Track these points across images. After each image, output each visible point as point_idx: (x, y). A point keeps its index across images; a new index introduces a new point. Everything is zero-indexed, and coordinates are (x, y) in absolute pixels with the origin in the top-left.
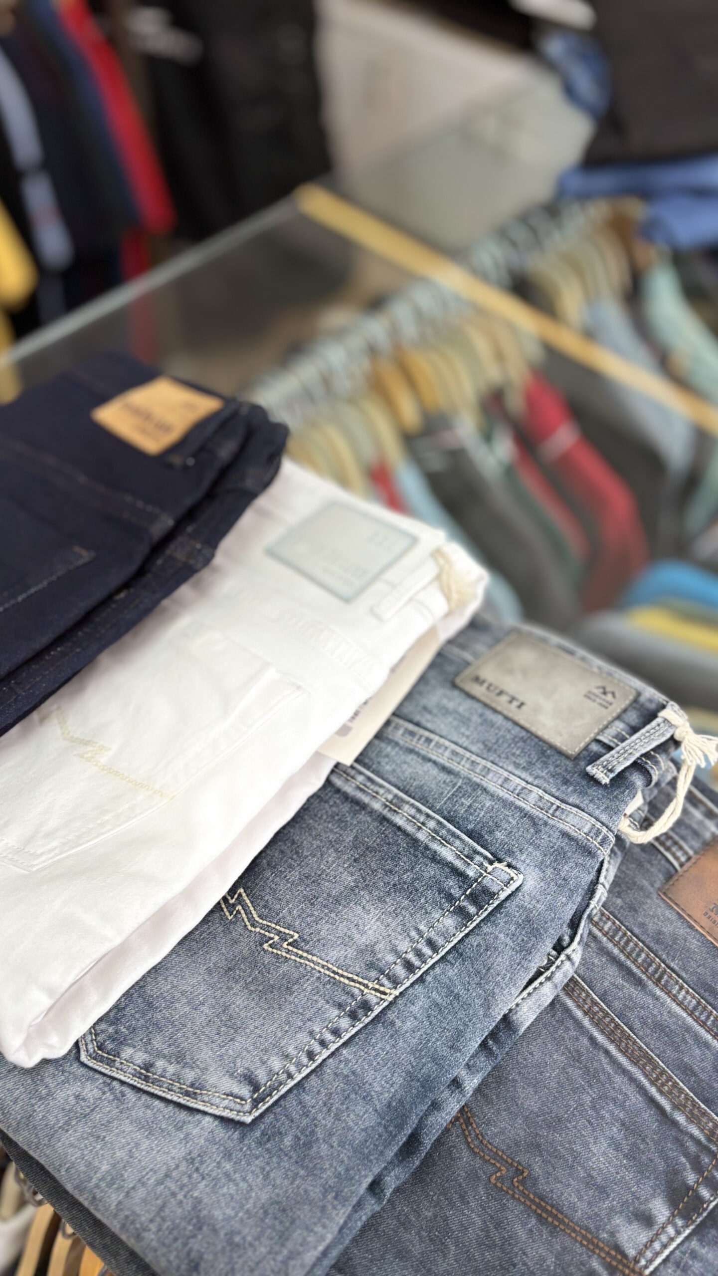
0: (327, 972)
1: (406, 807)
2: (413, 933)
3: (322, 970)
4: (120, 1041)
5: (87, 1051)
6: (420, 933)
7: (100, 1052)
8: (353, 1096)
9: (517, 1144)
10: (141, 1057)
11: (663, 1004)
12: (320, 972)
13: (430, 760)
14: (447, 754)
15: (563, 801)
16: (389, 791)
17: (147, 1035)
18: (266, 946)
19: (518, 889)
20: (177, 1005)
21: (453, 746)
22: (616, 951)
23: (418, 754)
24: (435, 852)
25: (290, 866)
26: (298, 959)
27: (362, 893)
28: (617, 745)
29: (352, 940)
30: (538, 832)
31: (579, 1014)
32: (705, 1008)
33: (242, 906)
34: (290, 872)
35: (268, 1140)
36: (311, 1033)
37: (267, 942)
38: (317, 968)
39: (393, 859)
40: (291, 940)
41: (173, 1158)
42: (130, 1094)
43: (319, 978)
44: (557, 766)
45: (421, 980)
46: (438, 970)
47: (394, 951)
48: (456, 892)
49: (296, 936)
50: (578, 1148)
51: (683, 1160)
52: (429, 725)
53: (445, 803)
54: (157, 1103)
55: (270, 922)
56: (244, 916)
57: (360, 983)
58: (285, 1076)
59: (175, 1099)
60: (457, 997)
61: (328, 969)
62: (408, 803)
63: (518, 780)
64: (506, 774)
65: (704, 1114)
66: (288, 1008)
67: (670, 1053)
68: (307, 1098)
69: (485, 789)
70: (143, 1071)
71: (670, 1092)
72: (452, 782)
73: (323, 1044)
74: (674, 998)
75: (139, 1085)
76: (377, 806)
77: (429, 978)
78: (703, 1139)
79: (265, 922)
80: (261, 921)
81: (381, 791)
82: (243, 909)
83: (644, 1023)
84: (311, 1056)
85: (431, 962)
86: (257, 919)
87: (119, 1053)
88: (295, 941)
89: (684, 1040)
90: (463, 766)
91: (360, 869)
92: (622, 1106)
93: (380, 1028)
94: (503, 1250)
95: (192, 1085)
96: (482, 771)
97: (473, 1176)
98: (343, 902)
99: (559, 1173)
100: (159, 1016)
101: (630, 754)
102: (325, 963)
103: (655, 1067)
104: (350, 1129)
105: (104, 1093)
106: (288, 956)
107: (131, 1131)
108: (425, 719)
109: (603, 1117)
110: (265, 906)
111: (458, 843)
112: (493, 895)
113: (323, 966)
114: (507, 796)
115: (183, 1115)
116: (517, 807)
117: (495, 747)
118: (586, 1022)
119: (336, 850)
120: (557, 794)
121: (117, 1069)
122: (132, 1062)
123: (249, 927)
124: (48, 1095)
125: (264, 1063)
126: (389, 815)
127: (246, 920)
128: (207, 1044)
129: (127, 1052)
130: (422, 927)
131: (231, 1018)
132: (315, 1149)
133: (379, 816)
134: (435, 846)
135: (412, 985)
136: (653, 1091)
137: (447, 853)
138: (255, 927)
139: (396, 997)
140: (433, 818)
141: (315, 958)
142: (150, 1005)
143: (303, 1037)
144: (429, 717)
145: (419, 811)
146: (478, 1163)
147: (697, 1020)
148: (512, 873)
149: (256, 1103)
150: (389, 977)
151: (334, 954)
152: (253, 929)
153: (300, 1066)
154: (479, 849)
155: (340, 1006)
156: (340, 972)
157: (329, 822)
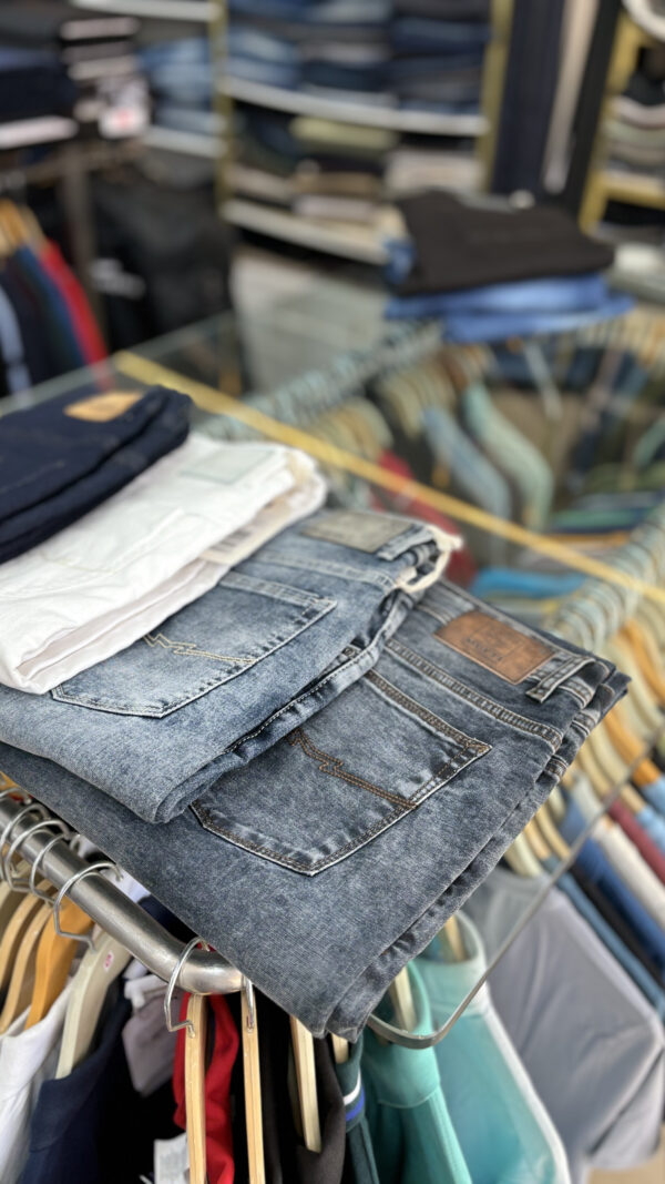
0: (214, 658)
1: (267, 586)
2: (269, 636)
3: (211, 657)
4: (78, 690)
5: (58, 695)
6: (273, 635)
8: (227, 703)
9: (336, 751)
10: (92, 696)
11: (433, 685)
13: (283, 566)
15: (364, 570)
17: (96, 689)
18: (175, 652)
19: (334, 609)
20: (116, 678)
26: (196, 654)
27: (238, 625)
30: (347, 584)
31: (378, 691)
32: (459, 685)
33: (161, 640)
34: (192, 621)
35: (173, 723)
36: (203, 681)
38: (208, 657)
39: (258, 608)
40: (192, 648)
41: (112, 732)
42: (84, 710)
43: (208, 660)
45: (272, 654)
46: (283, 649)
47: (258, 645)
48: (296, 615)
49: (195, 646)
50: (374, 749)
51: (442, 752)
54: (103, 713)
55: (178, 642)
56: (162, 643)
57: (235, 660)
58: (185, 698)
59: (114, 711)
60: (295, 660)
63: (337, 566)
64: (330, 565)
65: (457, 733)
66: (188, 674)
67: (437, 708)
68: (198, 706)
69: (317, 572)
70: (94, 701)
71: (436, 724)
72: (297, 572)
73: (210, 684)
74: (440, 682)
75: (91, 707)
76: (249, 589)
77: (278, 653)
78: (455, 743)
79: (175, 642)
81: (250, 582)
83: (420, 694)
84: (202, 689)
85: (279, 646)
86: (170, 642)
87: (77, 695)
89: (445, 701)
92: (405, 730)
95: (124, 705)
96: (315, 565)
97: (308, 767)
98: (226, 630)
99: (363, 762)
100: (104, 682)
101: (404, 546)
102: (213, 655)
103: (426, 713)
104: (225, 715)
105: (68, 709)
106: (189, 654)
107: (86, 723)
108: (278, 549)
109: (391, 736)
110: (174, 638)
111: (298, 594)
112: (318, 613)
114: (330, 573)
115: (119, 717)
116: (335, 577)
117: (325, 554)
118: (383, 695)
119: (222, 610)
120: (360, 568)
122: (86, 698)
123: (165, 647)
125: (172, 695)
126: (256, 591)
129: (83, 695)
130: (275, 633)
132: (202, 724)
135: (267, 656)
136: (425, 724)
137: (291, 600)
138: (169, 646)
139: (256, 663)
140: (284, 587)
141: (206, 653)
143: (197, 683)
144: (282, 548)
145: (275, 586)
146: (310, 760)
148: (330, 601)
149: (166, 709)
150: (253, 655)
151: (219, 650)
153: (195, 694)
154: (311, 594)
155: (222, 669)
156: (222, 656)
157: (217, 600)
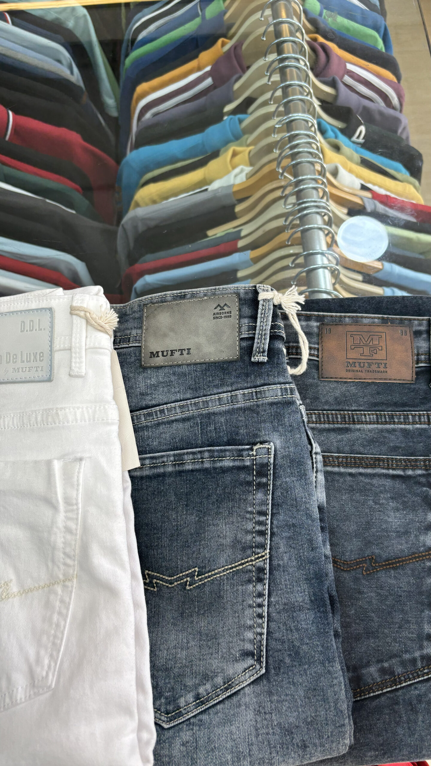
0: (228, 572)
1: (186, 457)
2: (248, 516)
3: (225, 573)
4: (173, 700)
5: (164, 721)
6: (251, 513)
7: (170, 715)
8: (295, 614)
9: (361, 549)
10: (190, 697)
11: (364, 430)
12: (225, 575)
13: (173, 421)
14: (178, 411)
15: (255, 387)
16: (168, 456)
17: (181, 684)
18: (188, 588)
19: (275, 451)
20: (179, 656)
21: (177, 404)
22: (327, 426)
23: (164, 423)
24: (221, 467)
25: (158, 538)
26: (209, 579)
27: (206, 518)
28: (254, 334)
29: (223, 545)
30: (258, 413)
31: (336, 469)
32: (381, 415)
33: (155, 579)
34: (161, 541)
35: (279, 669)
36: (250, 606)
37: (186, 585)
38: (222, 574)
39: (204, 488)
40: (196, 573)
41: (251, 720)
42: (204, 717)
43: (227, 578)
44: (236, 370)
45: (272, 534)
46: (275, 522)
47: (248, 532)
48: (249, 478)
49: (197, 569)
50: (384, 526)
51: (425, 489)
52: (154, 402)
53: (202, 437)
54: (218, 707)
55: (177, 575)
56: (161, 582)
57: (247, 562)
58: (259, 637)
59: (224, 697)
60: (294, 525)
61: (227, 570)
62: (184, 454)
63: (225, 395)
64: (216, 396)
65: (416, 460)
66: (228, 606)
67: (384, 449)
68: (277, 635)
69: (214, 413)
70: (198, 701)
71: (397, 465)
72: (194, 423)
73: (260, 606)
74: (366, 423)
75: (203, 709)
76: (170, 469)
77: (275, 530)
78: (424, 472)
79: (175, 577)
80: (173, 578)
81: (165, 459)
82: (157, 579)
83: (364, 446)
84: (260, 616)
85: (269, 522)
86: (170, 579)
87: (179, 706)
88: (198, 572)
89: (385, 437)
90: (192, 410)
91: (193, 508)
92: (386, 491)
93: (276, 573)
94: (391, 595)
95: (225, 683)
96: (204, 405)
97: (356, 580)
98: (201, 531)
99: (386, 543)
100: (176, 670)
101: (265, 334)
102: (223, 568)
103: (383, 460)
104: (307, 629)
105: (192, 729)
106: (203, 582)
107: (222, 731)
108: (148, 400)
109: (383, 504)
110: (167, 570)
111: (228, 453)
112: (267, 465)
113: (224, 571)
114: (227, 407)
115: (235, 699)
116: (237, 410)
117: (197, 385)
118: (342, 470)
119: (173, 510)
120: (249, 385)
121: (186, 713)
122: (189, 704)
123: (170, 586)
124: (170, 759)
125: (244, 640)
126: (181, 468)
127: (164, 584)
128: (210, 658)
129: (182, 702)
130: (250, 509)
131: (207, 635)
132: (301, 652)
133: (176, 473)
134: (219, 465)
135: (271, 540)
136: (391, 472)
137: (227, 463)
138: (173, 583)
139: (270, 553)
140: (204, 451)
141: (216, 571)
142: (167, 670)
143: (248, 612)
144: (149, 398)
145: (193, 453)
146: (353, 573)
147: (382, 423)
148: (266, 446)
149: (259, 661)
150: (257, 547)
151: (222, 560)
152: (173, 585)
153: (261, 626)
154: (240, 447)
155: (250, 581)
156: (233, 565)
157: (154, 498)
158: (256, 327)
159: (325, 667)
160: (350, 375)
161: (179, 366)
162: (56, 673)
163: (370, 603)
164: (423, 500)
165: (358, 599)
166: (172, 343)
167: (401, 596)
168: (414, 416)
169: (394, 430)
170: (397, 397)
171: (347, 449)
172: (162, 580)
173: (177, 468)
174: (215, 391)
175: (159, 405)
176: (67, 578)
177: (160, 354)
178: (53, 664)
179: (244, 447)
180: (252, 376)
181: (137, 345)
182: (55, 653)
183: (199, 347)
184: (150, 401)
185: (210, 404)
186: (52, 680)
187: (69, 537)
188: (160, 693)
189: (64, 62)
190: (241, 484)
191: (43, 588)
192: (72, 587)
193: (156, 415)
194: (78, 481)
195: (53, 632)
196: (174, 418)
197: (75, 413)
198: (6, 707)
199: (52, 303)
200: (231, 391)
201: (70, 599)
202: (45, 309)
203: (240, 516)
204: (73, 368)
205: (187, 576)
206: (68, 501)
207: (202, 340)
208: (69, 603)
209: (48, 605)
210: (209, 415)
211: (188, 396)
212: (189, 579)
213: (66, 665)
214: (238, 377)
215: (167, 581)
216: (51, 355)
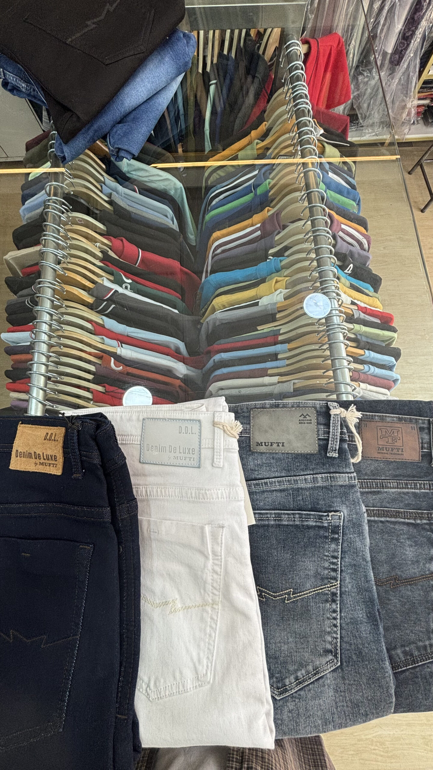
0: (312, 593)
1: (283, 516)
2: (325, 558)
4: (281, 680)
6: (327, 556)
7: (280, 690)
8: (358, 626)
9: (389, 572)
12: (310, 596)
13: (273, 491)
14: (277, 484)
15: (330, 473)
16: (271, 514)
18: (286, 602)
20: (283, 648)
21: (276, 479)
22: (367, 490)
23: (266, 491)
24: (307, 525)
25: (265, 567)
28: (329, 437)
29: (309, 575)
30: (332, 491)
32: (400, 483)
33: (265, 593)
35: (349, 662)
36: (328, 618)
37: (285, 600)
38: (308, 595)
39: (295, 537)
40: (292, 593)
41: (332, 696)
42: (302, 693)
43: (312, 598)
44: (316, 460)
45: (341, 571)
46: (343, 563)
47: (325, 568)
48: (327, 534)
49: (292, 590)
50: (403, 557)
51: (429, 533)
52: (260, 476)
56: (268, 596)
57: (325, 588)
58: (335, 641)
59: (314, 679)
60: (355, 565)
62: (282, 514)
65: (422, 513)
66: (314, 616)
67: (401, 505)
68: (346, 639)
69: (302, 488)
71: (410, 516)
72: (288, 494)
73: (335, 619)
75: (301, 687)
76: (272, 523)
77: (343, 568)
78: (428, 522)
80: (276, 594)
81: (269, 516)
84: (335, 626)
85: (339, 563)
86: (274, 594)
89: (402, 497)
92: (404, 534)
93: (344, 596)
95: (314, 670)
97: (387, 591)
98: (294, 565)
99: (405, 568)
101: (336, 439)
102: (310, 591)
103: (401, 512)
104: (367, 637)
105: (295, 701)
108: (255, 475)
109: (402, 542)
110: (272, 588)
111: (312, 517)
112: (338, 526)
113: (310, 593)
114: (311, 485)
115: (321, 681)
116: (317, 487)
118: (376, 519)
119: (274, 549)
120: (325, 472)
121: (290, 690)
125: (325, 641)
126: (279, 523)
127: (270, 597)
129: (287, 682)
130: (326, 554)
132: (364, 653)
134: (306, 523)
135: (341, 575)
136: (407, 520)
137: (312, 523)
139: (340, 583)
140: (296, 513)
141: (305, 593)
142: (275, 658)
143: (327, 622)
144: (256, 473)
145: (288, 514)
147: (400, 488)
148: (338, 514)
149: (336, 656)
150: (331, 579)
151: (308, 585)
153: (336, 632)
154: (320, 514)
155: (327, 601)
158: (329, 432)
159: (379, 664)
160: (380, 456)
161: (276, 453)
162: (212, 672)
163: (395, 606)
164: (428, 540)
165: (387, 604)
166: (271, 437)
167: (415, 603)
168: (420, 484)
169: (408, 493)
170: (409, 471)
171: (379, 505)
172: (268, 594)
173: (277, 523)
174: (302, 473)
175: (263, 479)
176: (214, 603)
177: (263, 444)
178: (210, 665)
179: (323, 514)
180: (327, 465)
181: (247, 435)
182: (210, 657)
183: (289, 442)
184: (258, 475)
185: (299, 482)
186: (210, 677)
187: (215, 576)
188: (272, 674)
189: (169, 216)
190: (321, 537)
191: (198, 607)
192: (218, 609)
193: (262, 485)
194: (221, 541)
195: (207, 640)
196: (274, 489)
197: (218, 493)
198: (180, 692)
199: (201, 417)
200: (313, 474)
201: (217, 617)
202: (196, 420)
203: (319, 557)
204: (215, 462)
205: (285, 594)
206: (214, 553)
207: (292, 437)
208: (217, 621)
209: (202, 619)
210: (298, 489)
211: (283, 475)
212: (287, 596)
213: (218, 667)
214: (317, 464)
215: (272, 596)
216: (200, 451)
